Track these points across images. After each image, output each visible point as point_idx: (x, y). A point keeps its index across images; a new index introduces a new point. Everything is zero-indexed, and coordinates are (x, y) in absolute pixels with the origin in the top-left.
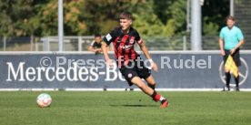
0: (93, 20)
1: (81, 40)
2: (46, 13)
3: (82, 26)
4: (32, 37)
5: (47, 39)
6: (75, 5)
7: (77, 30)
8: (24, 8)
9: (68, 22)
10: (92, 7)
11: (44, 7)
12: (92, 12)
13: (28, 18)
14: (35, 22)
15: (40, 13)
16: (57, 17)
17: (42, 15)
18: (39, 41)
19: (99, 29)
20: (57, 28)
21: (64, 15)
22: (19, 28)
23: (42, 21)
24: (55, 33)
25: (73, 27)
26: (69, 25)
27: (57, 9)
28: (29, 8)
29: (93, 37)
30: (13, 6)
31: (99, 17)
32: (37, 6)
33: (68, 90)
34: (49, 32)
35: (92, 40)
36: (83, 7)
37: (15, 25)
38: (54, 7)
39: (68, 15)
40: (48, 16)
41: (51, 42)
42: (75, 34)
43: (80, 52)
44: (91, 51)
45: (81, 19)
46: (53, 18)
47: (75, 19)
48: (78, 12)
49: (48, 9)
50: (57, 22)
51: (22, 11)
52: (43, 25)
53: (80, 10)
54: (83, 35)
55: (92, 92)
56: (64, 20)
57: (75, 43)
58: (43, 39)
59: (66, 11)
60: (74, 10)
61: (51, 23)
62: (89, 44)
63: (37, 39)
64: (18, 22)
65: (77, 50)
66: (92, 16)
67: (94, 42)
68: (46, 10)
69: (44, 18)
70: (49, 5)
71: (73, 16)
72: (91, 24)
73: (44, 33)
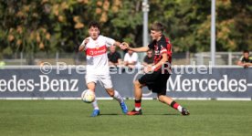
0: (243, 38)
1: (231, 55)
2: (200, 32)
3: (232, 44)
4: (188, 53)
5: (201, 55)
6: (226, 25)
7: (227, 46)
8: (181, 28)
9: (220, 39)
10: (241, 27)
11: (198, 27)
12: (241, 31)
13: (184, 37)
14: (190, 40)
15: (194, 32)
16: (210, 35)
17: (197, 34)
18: (194, 57)
19: (247, 45)
20: (209, 45)
21: (216, 34)
22: (176, 45)
23: (197, 39)
24: (208, 50)
25: (224, 44)
26: (221, 42)
27: (210, 28)
28: (185, 27)
29: (241, 53)
30: (172, 26)
31: (247, 35)
32: (192, 26)
33: (219, 99)
34: (203, 48)
35: (241, 55)
36: (233, 26)
37: (173, 42)
38: (207, 27)
39: (220, 34)
40: (201, 35)
41: (204, 58)
42: (226, 50)
43: (230, 66)
45: (231, 37)
46: (206, 36)
47: (226, 37)
48: (229, 31)
49: (202, 28)
50: (210, 40)
51: (179, 30)
52: (198, 43)
53: (230, 29)
54: (233, 51)
55: (241, 101)
56: (216, 38)
57: (225, 59)
58: (197, 55)
59: (218, 30)
60: (225, 29)
61: (204, 41)
62: (238, 59)
63: (192, 55)
64: (176, 40)
65: (227, 64)
66: (240, 34)
68: (201, 29)
69: (198, 36)
70: (203, 25)
71: (224, 35)
72: (240, 41)
73: (198, 49)
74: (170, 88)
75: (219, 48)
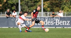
0: (52, 7)
1: (48, 13)
3: (49, 9)
6: (47, 3)
7: (47, 10)
9: (45, 8)
10: (52, 4)
13: (32, 7)
15: (36, 5)
19: (54, 10)
21: (43, 6)
22: (30, 10)
25: (46, 9)
26: (45, 9)
27: (41, 4)
28: (33, 4)
29: (52, 12)
30: (28, 3)
31: (54, 6)
32: (35, 3)
35: (52, 13)
37: (29, 9)
38: (40, 4)
39: (45, 6)
42: (47, 11)
43: (48, 16)
44: (51, 16)
45: (48, 7)
47: (46, 7)
48: (47, 5)
49: (39, 4)
51: (31, 5)
53: (48, 4)
54: (49, 12)
55: (52, 28)
56: (43, 7)
57: (46, 14)
59: (44, 5)
60: (46, 4)
62: (51, 14)
64: (30, 8)
65: (47, 16)
66: (51, 6)
67: (52, 14)
70: (39, 3)
71: (46, 6)
72: (51, 8)
74: (28, 24)
75: (44, 10)
